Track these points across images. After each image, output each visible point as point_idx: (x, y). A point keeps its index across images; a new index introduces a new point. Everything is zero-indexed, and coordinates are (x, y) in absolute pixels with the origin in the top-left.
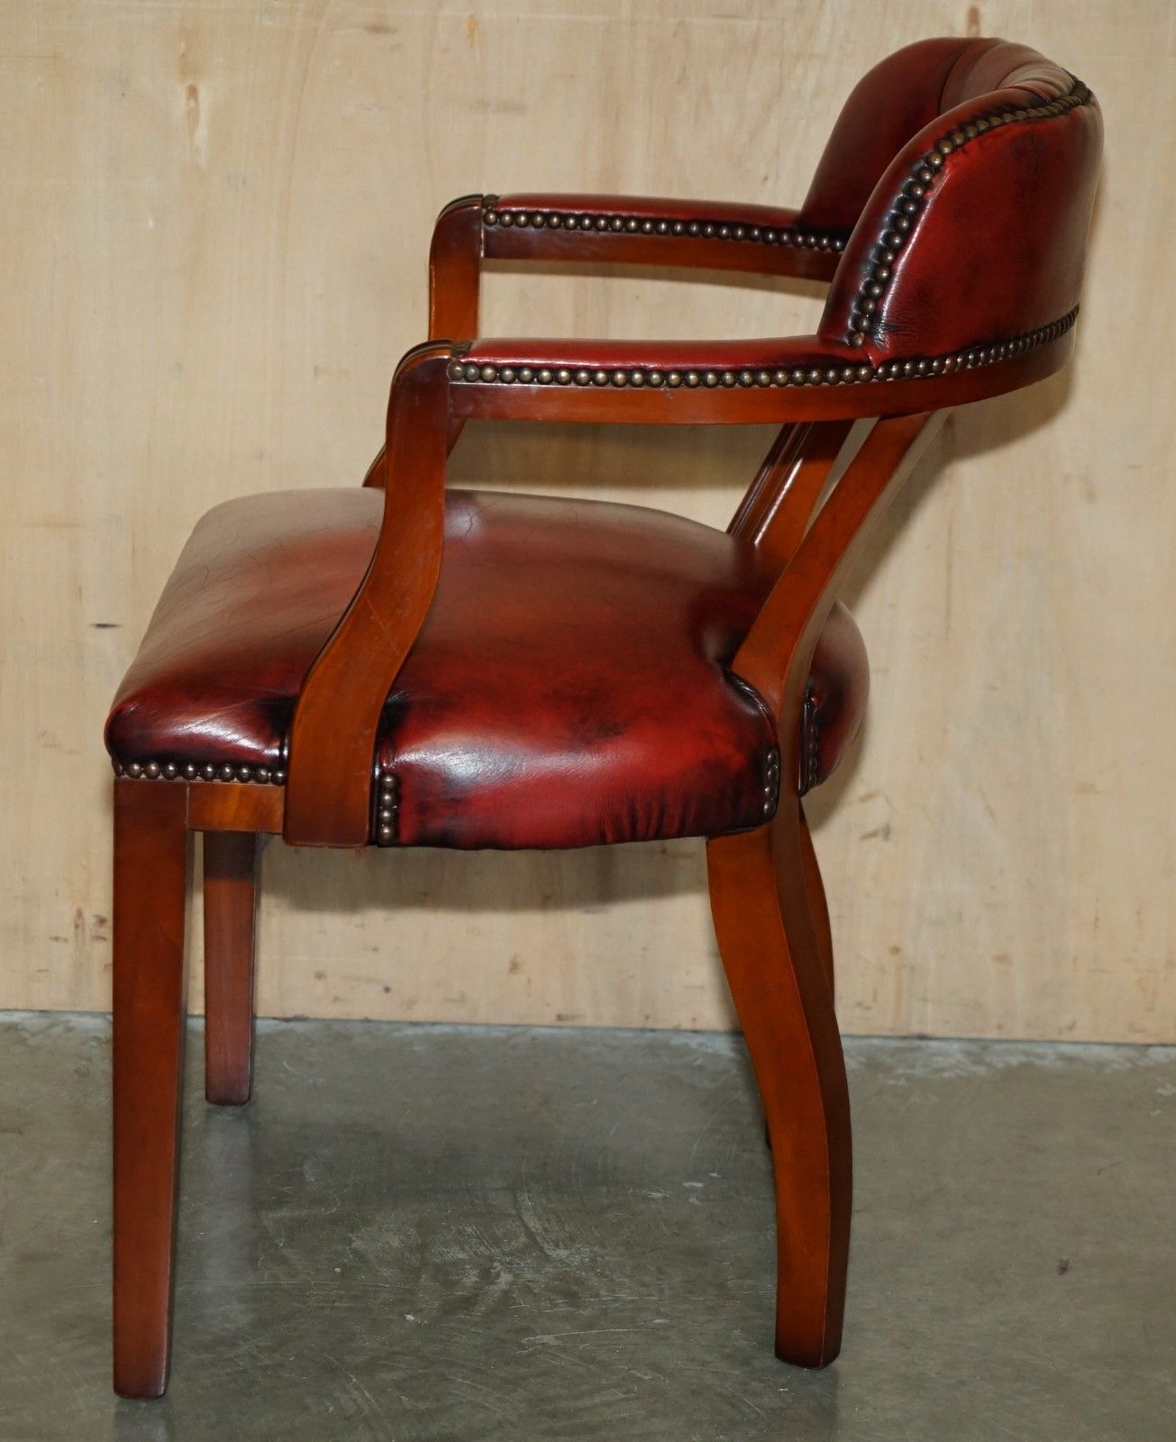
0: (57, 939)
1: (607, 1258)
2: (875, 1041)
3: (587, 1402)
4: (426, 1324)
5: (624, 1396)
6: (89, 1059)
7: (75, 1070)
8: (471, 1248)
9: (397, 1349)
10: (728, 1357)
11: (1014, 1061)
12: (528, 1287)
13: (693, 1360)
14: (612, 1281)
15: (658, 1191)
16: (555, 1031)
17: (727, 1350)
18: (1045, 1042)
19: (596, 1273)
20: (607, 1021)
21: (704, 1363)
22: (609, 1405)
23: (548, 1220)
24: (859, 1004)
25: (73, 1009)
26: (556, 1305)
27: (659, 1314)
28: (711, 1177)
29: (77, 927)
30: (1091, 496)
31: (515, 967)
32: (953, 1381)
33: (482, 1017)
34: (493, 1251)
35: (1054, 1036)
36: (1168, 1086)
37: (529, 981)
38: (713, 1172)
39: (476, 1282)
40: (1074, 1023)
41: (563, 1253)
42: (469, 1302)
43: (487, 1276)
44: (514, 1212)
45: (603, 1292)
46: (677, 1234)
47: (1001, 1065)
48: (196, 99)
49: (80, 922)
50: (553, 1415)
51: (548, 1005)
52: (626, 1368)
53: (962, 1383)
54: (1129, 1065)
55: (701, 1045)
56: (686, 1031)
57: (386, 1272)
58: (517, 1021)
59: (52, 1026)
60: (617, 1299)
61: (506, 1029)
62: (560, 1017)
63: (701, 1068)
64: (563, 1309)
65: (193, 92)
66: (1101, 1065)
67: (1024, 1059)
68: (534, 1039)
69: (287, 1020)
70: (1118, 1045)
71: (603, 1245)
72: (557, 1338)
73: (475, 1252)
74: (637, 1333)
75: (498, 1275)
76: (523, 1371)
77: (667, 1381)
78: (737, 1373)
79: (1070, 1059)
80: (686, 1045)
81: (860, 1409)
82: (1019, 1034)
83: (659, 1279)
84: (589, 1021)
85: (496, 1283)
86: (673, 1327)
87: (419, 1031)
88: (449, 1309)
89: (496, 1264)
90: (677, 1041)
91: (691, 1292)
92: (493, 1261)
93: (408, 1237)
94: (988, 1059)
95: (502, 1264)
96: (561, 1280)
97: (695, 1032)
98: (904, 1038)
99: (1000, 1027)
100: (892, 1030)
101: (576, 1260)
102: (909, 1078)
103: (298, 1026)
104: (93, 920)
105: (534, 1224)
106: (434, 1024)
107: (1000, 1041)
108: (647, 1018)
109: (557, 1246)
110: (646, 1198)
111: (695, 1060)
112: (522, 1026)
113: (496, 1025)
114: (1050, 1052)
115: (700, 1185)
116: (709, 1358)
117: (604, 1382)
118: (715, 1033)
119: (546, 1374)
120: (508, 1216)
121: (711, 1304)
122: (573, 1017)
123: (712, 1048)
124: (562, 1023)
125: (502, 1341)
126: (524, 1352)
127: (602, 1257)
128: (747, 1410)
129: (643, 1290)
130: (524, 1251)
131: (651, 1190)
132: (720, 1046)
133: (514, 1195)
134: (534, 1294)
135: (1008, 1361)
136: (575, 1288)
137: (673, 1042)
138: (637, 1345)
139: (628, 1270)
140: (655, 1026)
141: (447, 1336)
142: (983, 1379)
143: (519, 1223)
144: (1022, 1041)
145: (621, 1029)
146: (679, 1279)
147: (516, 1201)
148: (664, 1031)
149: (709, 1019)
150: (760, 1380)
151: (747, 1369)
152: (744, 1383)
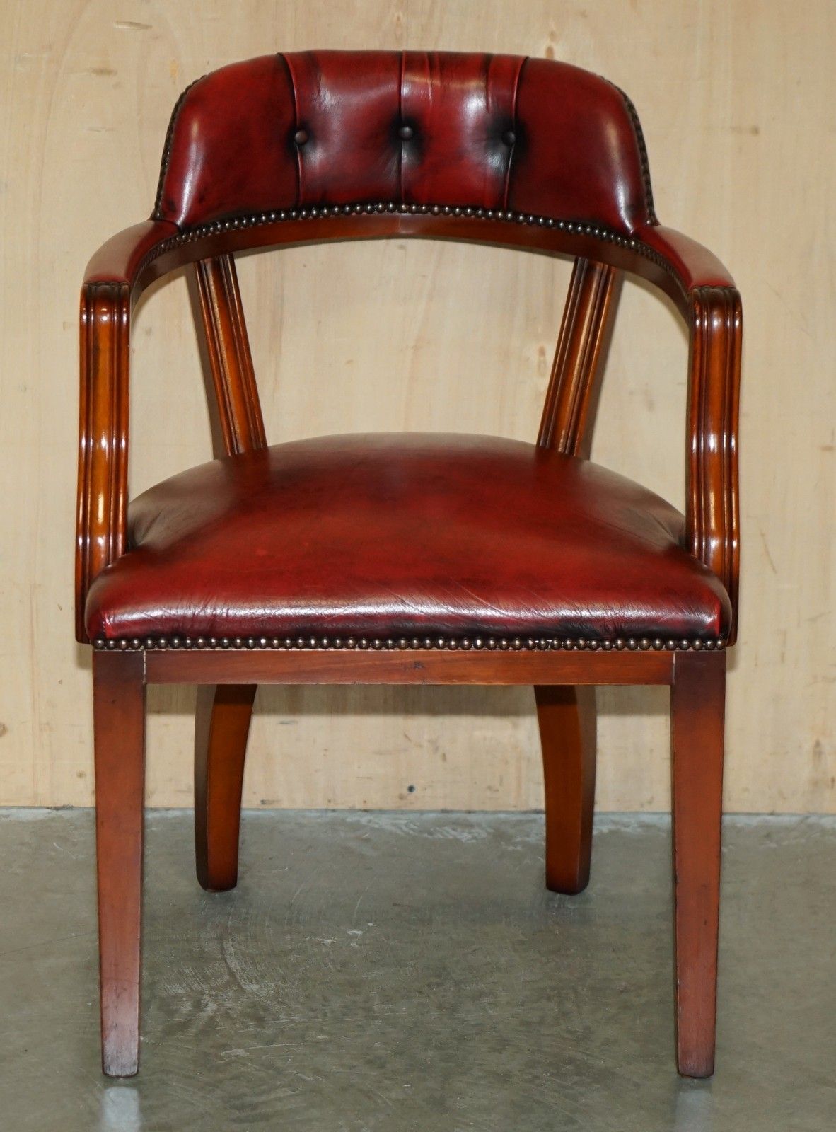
1: (286, 990)
2: (502, 816)
3: (263, 1098)
4: (152, 1043)
5: (290, 1093)
8: (188, 984)
10: (369, 1062)
11: (605, 829)
12: (228, 1013)
14: (289, 1007)
15: (328, 938)
16: (260, 813)
17: (369, 1057)
18: (631, 812)
19: (278, 1002)
20: (299, 805)
21: (351, 1067)
22: (280, 1099)
23: (246, 962)
24: (489, 788)
26: (247, 1027)
27: (322, 1031)
28: (369, 927)
30: (651, 406)
32: (530, 1077)
34: (203, 986)
35: (636, 808)
38: (371, 922)
39: (190, 1010)
40: (653, 798)
41: (255, 987)
42: (184, 1026)
43: (198, 1006)
44: (220, 956)
45: (282, 1016)
46: (339, 971)
50: (240, 1108)
51: (254, 793)
52: (295, 1072)
53: (536, 1077)
55: (370, 821)
56: (360, 810)
60: (292, 1021)
62: (263, 802)
63: (367, 840)
64: (252, 1029)
67: (613, 827)
68: (243, 820)
69: (57, 809)
71: (285, 981)
72: (246, 1051)
73: (191, 989)
74: (304, 1046)
75: (206, 1005)
76: (221, 1076)
77: (324, 1081)
78: (375, 1074)
79: (648, 827)
80: (358, 822)
81: (461, 1098)
82: (612, 808)
83: (324, 1006)
84: (285, 804)
85: (204, 1011)
86: (331, 1041)
87: (159, 815)
88: (169, 1031)
89: (204, 997)
90: (350, 819)
91: (346, 1014)
92: (203, 995)
95: (210, 996)
96: (252, 1007)
97: (366, 811)
98: (525, 812)
99: (618, 803)
100: (515, 807)
101: (264, 992)
102: (524, 844)
103: (66, 814)
105: (234, 965)
106: (168, 809)
109: (251, 982)
110: (320, 944)
111: (364, 834)
114: (633, 821)
115: (360, 933)
116: (355, 1063)
117: (278, 1083)
118: (381, 812)
119: (236, 1077)
120: (216, 960)
121: (360, 1023)
122: (274, 801)
123: (377, 823)
124: (265, 807)
125: (206, 1054)
126: (222, 1062)
127: (284, 989)
128: (380, 1101)
129: (312, 1014)
130: (226, 986)
131: (323, 937)
132: (384, 822)
133: (222, 943)
134: (232, 1019)
135: (572, 1061)
136: (262, 1013)
137: (349, 820)
138: (305, 1055)
139: (302, 999)
140: (335, 807)
141: (167, 1051)
142: (552, 1075)
143: (224, 965)
144: (613, 813)
145: (310, 810)
146: (338, 1005)
147: (222, 948)
148: (342, 811)
149: (376, 801)
150: (391, 1079)
151: (382, 1071)
152: (379, 1082)
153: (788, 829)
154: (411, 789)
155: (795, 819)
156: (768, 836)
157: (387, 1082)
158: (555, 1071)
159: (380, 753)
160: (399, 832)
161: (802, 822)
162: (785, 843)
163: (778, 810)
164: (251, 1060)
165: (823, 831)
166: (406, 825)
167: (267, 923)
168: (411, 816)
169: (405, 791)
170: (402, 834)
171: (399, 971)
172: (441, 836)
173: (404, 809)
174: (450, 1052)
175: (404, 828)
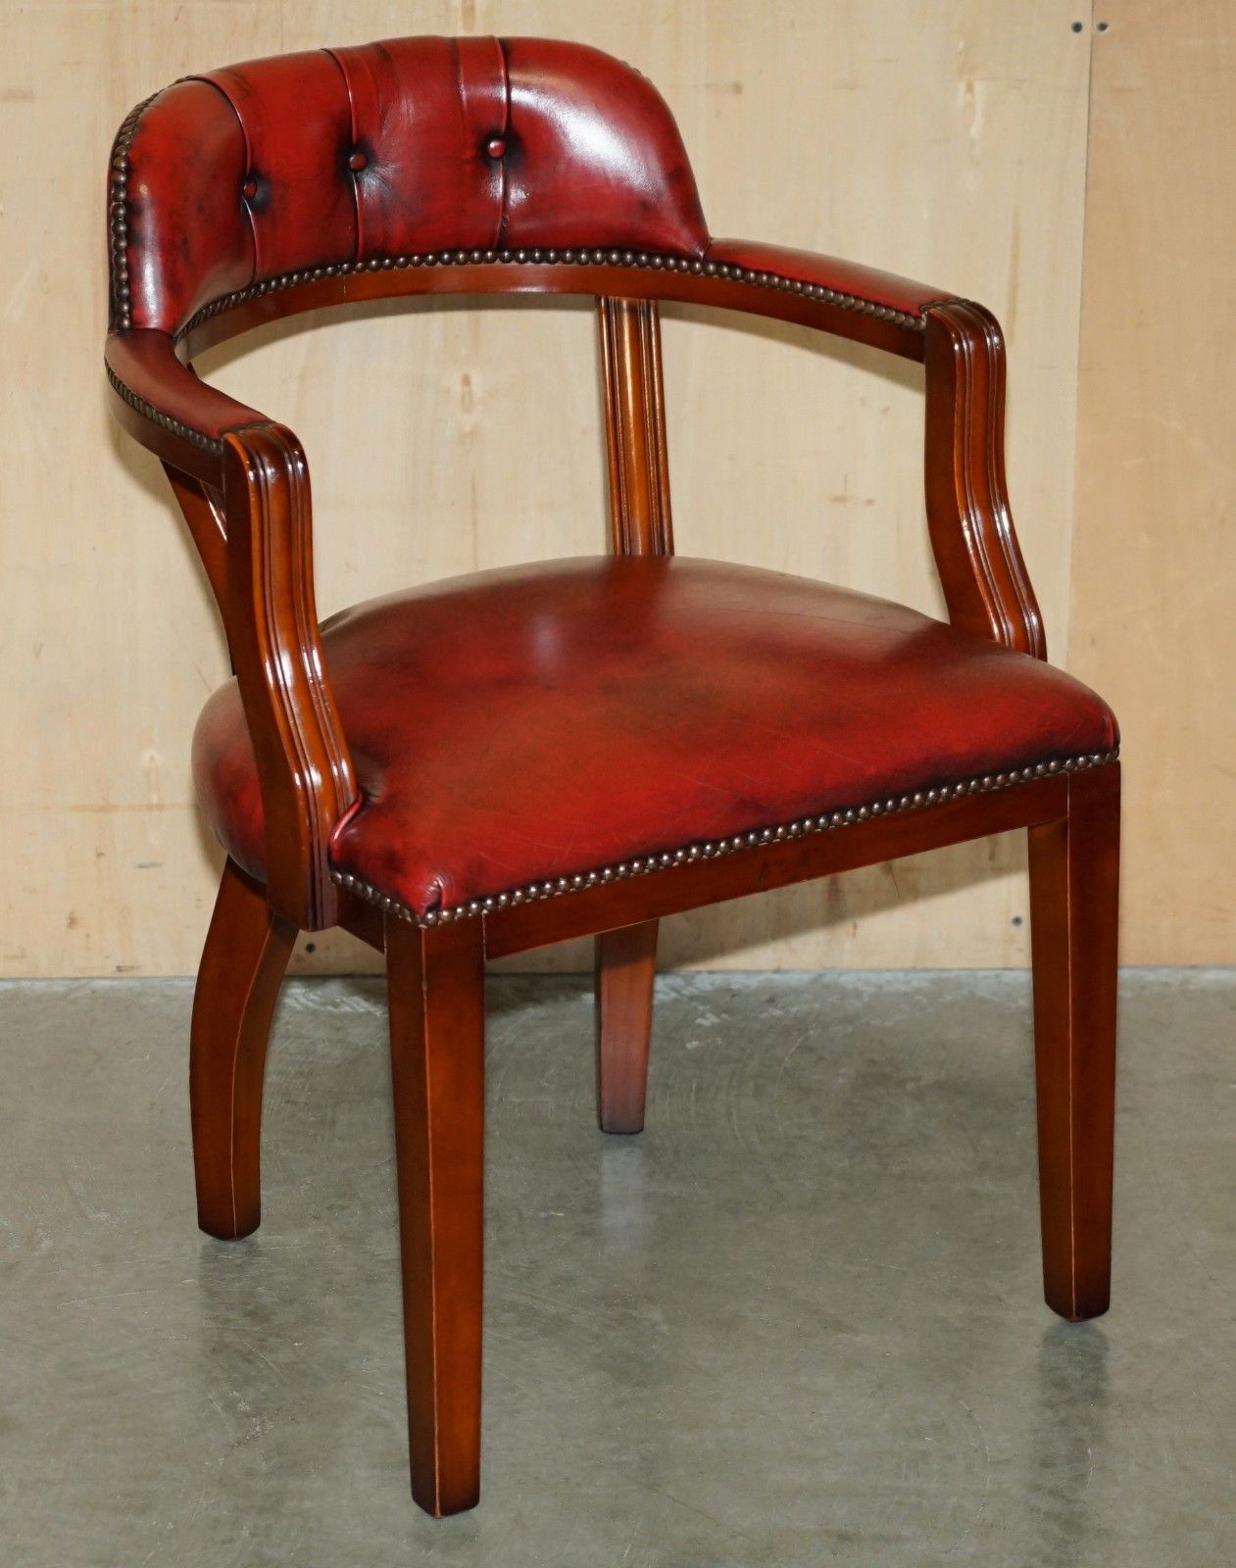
3: (111, 1365)
5: (148, 1357)
10: (249, 1314)
12: (67, 1252)
13: (216, 1319)
14: (147, 1242)
16: (115, 983)
17: (249, 1308)
19: (133, 1235)
20: (166, 971)
21: (227, 1321)
22: (133, 1367)
23: (92, 1183)
26: (93, 1269)
27: (189, 1274)
31: (72, 922)
33: (43, 972)
34: (36, 1216)
36: (708, 1015)
37: (88, 936)
39: (19, 1249)
41: (103, 1216)
42: (11, 1270)
43: (30, 1243)
44: (59, 1176)
45: (138, 1255)
50: (80, 1379)
51: (107, 957)
52: (153, 1329)
54: (673, 995)
58: (79, 975)
61: (69, 982)
62: (119, 969)
64: (99, 1273)
68: (93, 992)
71: (142, 1207)
72: (90, 1303)
73: (20, 1220)
74: (166, 1294)
75: (39, 1243)
76: (56, 1336)
77: (190, 1341)
78: (257, 1329)
81: (368, 1360)
84: (148, 971)
85: (37, 1250)
86: (200, 1287)
89: (38, 1230)
91: (221, 1250)
92: (36, 1228)
94: (537, 994)
95: (44, 1230)
96: (100, 1244)
99: (551, 961)
101: (115, 1223)
105: (78, 1187)
107: (549, 975)
109: (99, 1209)
112: (84, 978)
113: (58, 979)
116: (232, 1316)
119: (77, 1338)
120: (54, 1180)
121: (239, 1261)
122: (132, 968)
124: (124, 974)
125: (38, 1308)
126: (59, 1318)
127: (140, 1219)
128: (263, 1366)
130: (65, 1217)
133: (61, 1158)
134: (73, 1260)
135: (513, 1307)
136: (112, 1252)
138: (166, 1306)
143: (65, 1187)
147: (62, 1165)
150: (278, 1336)
151: (266, 1325)
152: (263, 1340)
153: (797, 992)
154: (310, 948)
155: (806, 977)
156: (771, 1001)
157: (272, 1341)
160: (296, 1005)
161: (815, 981)
162: (794, 1009)
163: (785, 966)
164: (95, 1314)
165: (843, 993)
166: (305, 995)
169: (303, 951)
170: (299, 1007)
172: (349, 1009)
174: (357, 1297)
175: (302, 999)
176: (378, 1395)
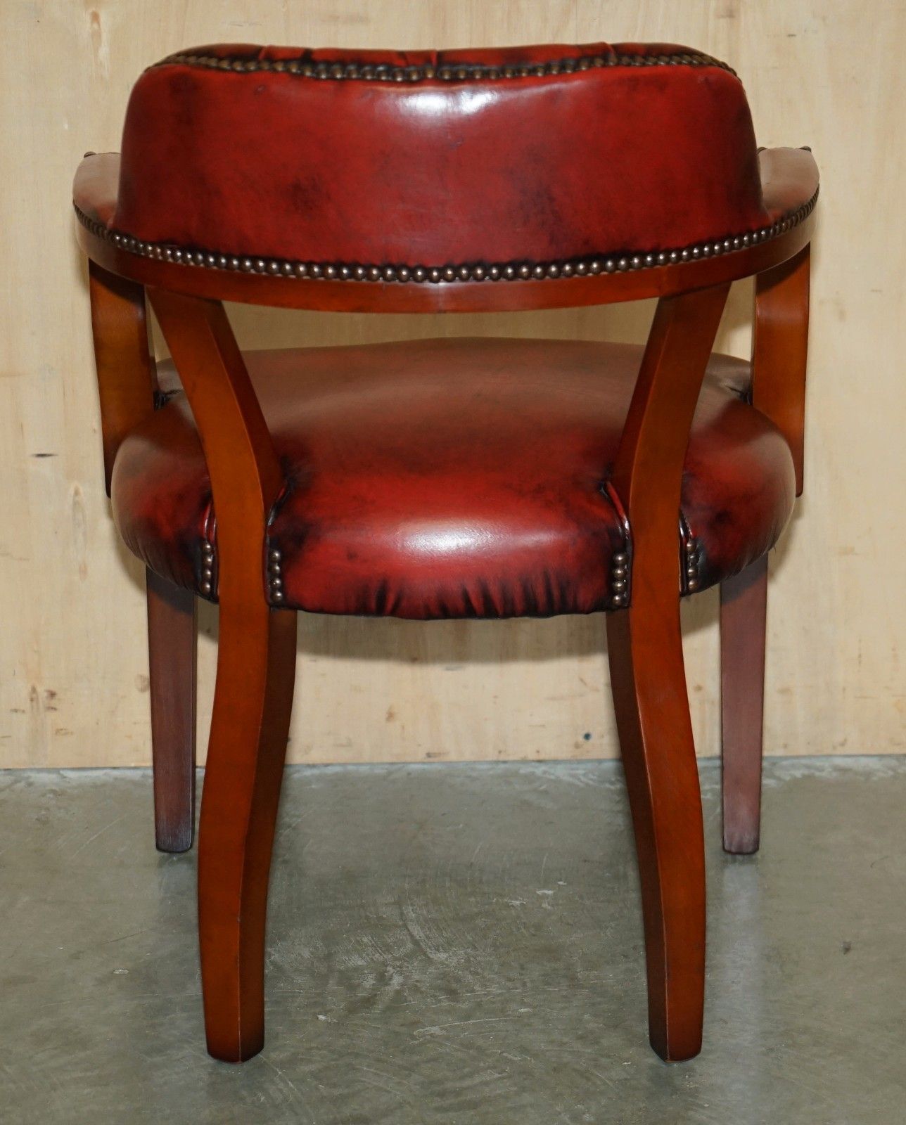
0: (16, 711)
1: (478, 958)
3: (468, 1082)
4: (334, 1023)
5: (497, 1075)
6: (47, 809)
7: (37, 819)
8: (368, 955)
9: (313, 1045)
10: (580, 1038)
11: (798, 774)
12: (416, 986)
13: (552, 1042)
14: (483, 977)
15: (517, 899)
16: (426, 766)
17: (580, 1032)
18: (822, 756)
19: (471, 972)
20: (468, 757)
21: (562, 1044)
22: (486, 1084)
23: (430, 929)
25: (32, 767)
26: (440, 1001)
27: (524, 1004)
28: (559, 885)
29: (32, 700)
30: (842, 315)
31: (391, 716)
32: (765, 1049)
33: (366, 758)
34: (385, 956)
35: (830, 751)
37: (403, 727)
38: (561, 880)
39: (373, 985)
40: (845, 740)
41: (442, 956)
42: (369, 1002)
43: (382, 979)
44: (401, 923)
45: (476, 988)
46: (534, 935)
47: (788, 778)
48: (99, 23)
49: (34, 696)
50: (442, 1095)
51: (420, 745)
52: (499, 1051)
54: (891, 773)
55: (545, 772)
56: (533, 761)
57: (300, 980)
58: (395, 760)
59: (16, 782)
60: (488, 993)
61: (386, 766)
62: (429, 755)
63: (546, 792)
64: (445, 1004)
65: (95, 17)
66: (868, 774)
67: (806, 772)
68: (409, 774)
70: (881, 756)
71: (475, 948)
72: (442, 1029)
73: (372, 959)
74: (506, 1021)
75: (391, 979)
76: (416, 1058)
77: (533, 1061)
78: (589, 1051)
79: (844, 770)
80: (533, 773)
81: (690, 1076)
82: (803, 752)
83: (522, 975)
84: (453, 757)
85: (390, 985)
86: (535, 1014)
87: (316, 771)
88: (352, 1009)
89: (388, 968)
90: (524, 770)
91: (548, 984)
92: (386, 966)
93: (316, 948)
94: (778, 773)
95: (394, 968)
96: (442, 979)
97: (540, 761)
99: (785, 746)
101: (454, 961)
104: (45, 694)
105: (417, 932)
106: (327, 765)
107: (786, 758)
108: (500, 752)
109: (438, 950)
110: (508, 906)
111: (541, 786)
112: (400, 763)
113: (378, 764)
114: (827, 764)
115: (550, 892)
116: (565, 1040)
117: (482, 1064)
118: (556, 762)
119: (435, 1060)
120: (396, 926)
121: (565, 993)
122: (440, 754)
123: (553, 774)
124: (431, 760)
125: (397, 1034)
126: (416, 1042)
127: (475, 958)
128: (599, 1083)
129: (509, 984)
130: (409, 957)
131: (511, 898)
132: (561, 772)
133: (400, 908)
134: (422, 992)
135: (807, 1030)
136: (454, 986)
137: (522, 771)
138: (507, 1031)
139: (496, 968)
140: (506, 758)
141: (353, 1031)
142: (788, 1046)
143: (405, 932)
144: (804, 757)
145: (479, 762)
146: (537, 973)
147: (402, 914)
148: (514, 762)
149: (550, 751)
150: (609, 1057)
151: (596, 1047)
152: (595, 1060)
154: (587, 736)
157: (603, 1060)
158: (790, 1042)
159: (553, 699)
160: (579, 783)
164: (447, 1039)
166: (584, 775)
167: (448, 884)
168: (589, 766)
169: (581, 739)
170: (582, 785)
171: (599, 933)
173: (579, 758)
175: (582, 779)
176: (704, 1108)
